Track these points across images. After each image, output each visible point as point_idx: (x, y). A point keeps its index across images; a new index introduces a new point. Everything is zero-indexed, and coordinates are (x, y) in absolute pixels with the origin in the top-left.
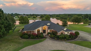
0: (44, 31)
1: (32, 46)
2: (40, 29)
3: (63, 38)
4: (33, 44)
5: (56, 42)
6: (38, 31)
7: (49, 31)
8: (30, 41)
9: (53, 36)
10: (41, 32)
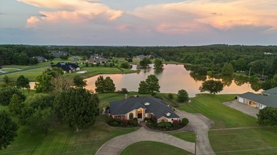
0: (140, 115)
1: (122, 136)
2: (134, 112)
3: (162, 127)
4: (124, 134)
5: (152, 132)
6: (131, 116)
7: (146, 115)
8: (121, 129)
9: (150, 123)
10: (134, 116)
